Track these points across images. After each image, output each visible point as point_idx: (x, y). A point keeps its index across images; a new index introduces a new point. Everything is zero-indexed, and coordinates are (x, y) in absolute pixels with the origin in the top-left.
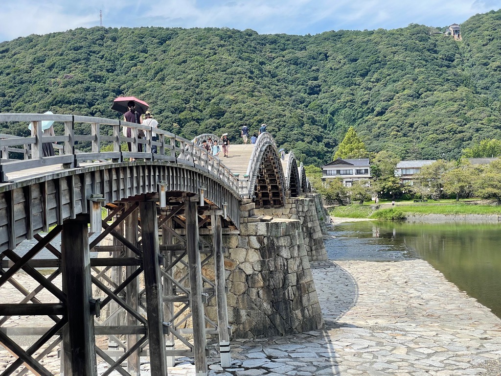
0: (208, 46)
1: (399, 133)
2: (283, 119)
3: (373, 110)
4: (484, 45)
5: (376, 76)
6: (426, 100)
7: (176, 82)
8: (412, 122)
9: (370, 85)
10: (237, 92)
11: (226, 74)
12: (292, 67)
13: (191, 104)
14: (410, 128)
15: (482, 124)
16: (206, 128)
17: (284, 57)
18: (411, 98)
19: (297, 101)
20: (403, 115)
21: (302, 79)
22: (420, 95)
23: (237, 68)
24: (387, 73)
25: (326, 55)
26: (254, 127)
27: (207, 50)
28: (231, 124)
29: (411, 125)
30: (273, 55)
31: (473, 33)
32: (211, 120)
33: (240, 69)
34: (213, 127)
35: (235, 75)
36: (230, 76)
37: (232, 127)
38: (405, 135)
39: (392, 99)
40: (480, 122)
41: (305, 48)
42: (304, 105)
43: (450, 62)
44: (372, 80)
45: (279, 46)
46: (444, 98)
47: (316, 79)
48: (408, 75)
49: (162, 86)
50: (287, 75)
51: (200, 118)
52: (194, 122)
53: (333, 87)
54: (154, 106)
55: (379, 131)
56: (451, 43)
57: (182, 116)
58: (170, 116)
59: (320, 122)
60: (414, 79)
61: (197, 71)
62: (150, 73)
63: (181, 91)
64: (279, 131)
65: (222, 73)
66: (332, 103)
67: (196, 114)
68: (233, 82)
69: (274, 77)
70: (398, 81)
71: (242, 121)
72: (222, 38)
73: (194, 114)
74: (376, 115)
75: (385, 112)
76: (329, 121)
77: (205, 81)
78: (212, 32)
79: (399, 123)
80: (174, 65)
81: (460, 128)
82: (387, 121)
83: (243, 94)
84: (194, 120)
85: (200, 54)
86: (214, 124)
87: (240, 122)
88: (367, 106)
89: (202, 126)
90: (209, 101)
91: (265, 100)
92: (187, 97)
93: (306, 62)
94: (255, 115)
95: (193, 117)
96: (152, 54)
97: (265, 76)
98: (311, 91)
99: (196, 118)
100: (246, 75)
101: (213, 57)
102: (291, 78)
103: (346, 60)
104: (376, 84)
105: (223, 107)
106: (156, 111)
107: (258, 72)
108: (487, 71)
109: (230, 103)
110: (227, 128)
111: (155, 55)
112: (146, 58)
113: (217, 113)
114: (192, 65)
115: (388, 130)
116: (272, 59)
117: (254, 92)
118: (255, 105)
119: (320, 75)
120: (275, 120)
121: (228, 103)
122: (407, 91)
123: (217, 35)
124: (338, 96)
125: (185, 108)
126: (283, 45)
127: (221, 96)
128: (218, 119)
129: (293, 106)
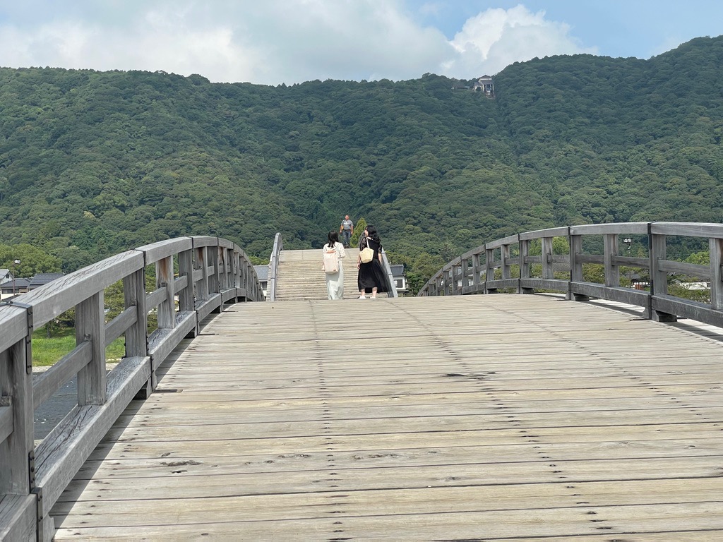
0: (135, 98)
1: (416, 227)
2: (250, 207)
3: (378, 194)
4: (526, 106)
5: (381, 146)
6: (452, 181)
7: (87, 150)
8: (434, 212)
9: (373, 158)
10: (181, 166)
11: (164, 139)
12: (261, 131)
13: (111, 184)
14: (432, 220)
15: (529, 215)
16: (136, 219)
17: (248, 116)
18: (432, 178)
19: (269, 180)
20: (421, 202)
21: (276, 149)
22: (443, 173)
23: (180, 130)
24: (396, 141)
25: (309, 114)
26: (207, 218)
27: (133, 103)
28: (174, 213)
29: (433, 216)
30: (233, 113)
31: (510, 89)
32: (142, 208)
33: (184, 132)
34: (147, 217)
35: (178, 141)
36: (171, 142)
37: (174, 217)
38: (424, 230)
39: (405, 179)
40: (526, 212)
41: (276, 105)
42: (280, 187)
43: (482, 129)
44: (376, 151)
45: (240, 101)
46: (477, 179)
47: (295, 148)
48: (426, 146)
49: (66, 155)
50: (253, 142)
51: (126, 204)
52: (117, 209)
53: (321, 161)
54: (54, 185)
55: (388, 223)
56: (482, 102)
57: (98, 199)
58: (80, 200)
59: (302, 211)
60: (434, 152)
61: (120, 134)
62: (47, 137)
63: (94, 164)
64: (246, 223)
65: (158, 137)
66: (319, 183)
67: (120, 198)
68: (174, 151)
69: (234, 146)
70: (412, 153)
71: (190, 210)
72: (156, 87)
73: (116, 198)
74: (384, 202)
75: (395, 198)
76: (317, 208)
77: (132, 149)
78: (140, 77)
79: (416, 213)
80: (82, 124)
81: (499, 221)
82: (398, 209)
83: (190, 169)
84: (117, 207)
85: (123, 109)
86: (147, 213)
87: (187, 211)
88: (370, 189)
89: (130, 216)
90: (138, 178)
91: (223, 178)
92: (105, 173)
93: (280, 125)
94: (209, 200)
95: (114, 202)
96: (48, 108)
97: (221, 143)
98: (289, 167)
99: (119, 205)
100: (194, 141)
101: (143, 114)
102: (260, 147)
103: (337, 123)
104: (380, 157)
105: (160, 188)
106: (56, 193)
107: (211, 138)
108: (531, 141)
109: (171, 183)
110: (168, 218)
111: (53, 110)
112: (39, 113)
113: (151, 197)
114: (112, 126)
115: (401, 223)
116: (231, 119)
117: (206, 166)
118: (209, 185)
119: (302, 144)
120: (238, 208)
121: (170, 183)
122: (424, 169)
123: (149, 82)
124: (328, 173)
125: (103, 189)
126: (246, 100)
127: (157, 171)
128: (154, 206)
129: (264, 187)
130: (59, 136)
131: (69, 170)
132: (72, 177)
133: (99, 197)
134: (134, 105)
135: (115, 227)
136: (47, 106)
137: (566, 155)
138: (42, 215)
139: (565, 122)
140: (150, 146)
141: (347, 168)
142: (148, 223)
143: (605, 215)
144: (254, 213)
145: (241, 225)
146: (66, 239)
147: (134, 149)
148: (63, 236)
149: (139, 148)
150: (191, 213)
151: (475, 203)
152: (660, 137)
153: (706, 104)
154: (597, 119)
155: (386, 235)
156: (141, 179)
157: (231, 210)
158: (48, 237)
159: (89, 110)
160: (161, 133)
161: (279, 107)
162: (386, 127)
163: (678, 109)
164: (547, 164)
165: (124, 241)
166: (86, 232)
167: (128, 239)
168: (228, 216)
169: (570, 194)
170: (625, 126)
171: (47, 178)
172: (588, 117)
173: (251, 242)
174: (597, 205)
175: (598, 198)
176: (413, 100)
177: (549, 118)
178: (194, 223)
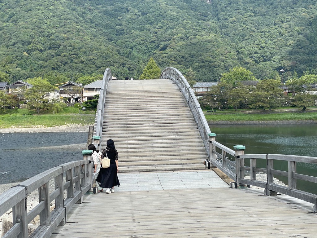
1: (175, 62)
2: (100, 51)
3: (158, 47)
4: (225, 7)
5: (159, 25)
6: (191, 41)
7: (25, 23)
8: (183, 55)
9: (156, 30)
10: (68, 32)
11: (60, 19)
12: (105, 16)
13: (36, 40)
14: (182, 59)
15: (226, 57)
16: (47, 56)
17: (99, 9)
18: (183, 40)
19: (108, 39)
20: (178, 50)
21: (112, 25)
22: (188, 38)
23: (67, 15)
24: (167, 22)
25: (127, 9)
26: (80, 56)
27: (46, 2)
28: (65, 53)
29: (183, 57)
30: (92, 8)
32: (50, 51)
33: (69, 16)
34: (52, 55)
35: (66, 20)
36: (63, 21)
37: (65, 56)
38: (179, 63)
39: (170, 40)
40: (225, 56)
41: (112, 4)
42: (114, 42)
43: (205, 17)
44: (157, 27)
45: (95, 2)
46: (203, 40)
47: (121, 25)
48: (180, 25)
49: (15, 26)
50: (101, 22)
51: (43, 49)
52: (39, 51)
53: (132, 31)
54: (9, 40)
55: (162, 60)
56: (206, 5)
57: (30, 47)
58: (21, 47)
59: (124, 54)
60: (184, 28)
61: (40, 16)
62: (6, 17)
63: (28, 30)
64: (98, 59)
65: (57, 18)
66: (132, 41)
67: (40, 46)
68: (65, 25)
69: (92, 23)
70: (174, 28)
71: (72, 52)
73: (38, 46)
74: (161, 50)
75: (166, 48)
76: (130, 53)
77: (45, 23)
79: (175, 56)
80: (23, 12)
81: (212, 60)
82: (167, 54)
83: (72, 33)
84: (38, 50)
85: (42, 5)
86: (52, 54)
87: (71, 53)
88: (154, 44)
89: (44, 55)
90: (48, 37)
91: (87, 38)
92: (33, 34)
93: (114, 14)
94: (81, 48)
95: (37, 48)
96: (7, 4)
97: (87, 22)
98: (118, 33)
99: (39, 49)
100: (74, 20)
101: (50, 7)
102: (104, 24)
103: (140, 13)
104: (159, 30)
105: (58, 42)
106: (10, 43)
107: (82, 19)
108: (227, 23)
109: (64, 39)
110: (62, 56)
111: (9, 5)
112: (3, 6)
113: (54, 46)
114: (36, 12)
115: (168, 60)
116: (91, 10)
117: (80, 32)
118: (81, 41)
119: (124, 23)
120: (94, 52)
121: (62, 39)
122: (179, 35)
124: (135, 37)
125: (32, 42)
127: (57, 34)
128: (55, 50)
129: (106, 42)
130: (12, 17)
131: (17, 33)
132: (18, 36)
133: (30, 46)
135: (38, 60)
136: (7, 3)
137: (243, 30)
138: (4, 53)
139: (243, 15)
140: (54, 22)
141: (144, 35)
142: (53, 58)
143: (260, 58)
144: (101, 54)
145: (96, 60)
146: (15, 65)
147: (46, 24)
148: (14, 63)
149: (48, 23)
150: (73, 54)
151: (202, 51)
152: (285, 22)
153: (306, 8)
154: (257, 14)
155: (162, 65)
156: (49, 37)
157: (91, 53)
158: (7, 64)
159: (26, 5)
160: (59, 16)
161: (113, 5)
162: (162, 16)
163: (293, 10)
164: (234, 34)
165: (42, 66)
166: (24, 62)
167: (44, 65)
168: (90, 56)
169: (244, 48)
170: (269, 17)
171: (6, 36)
172: (253, 13)
173: (100, 68)
174: (256, 53)
175: (257, 50)
176: (174, 4)
177: (235, 13)
178: (74, 59)
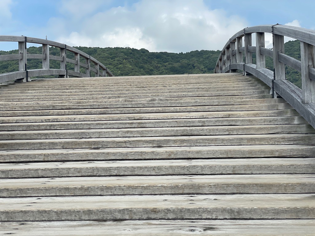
0: (116, 59)
72: (125, 54)
78: (119, 50)
123: (122, 52)
126: (165, 59)
134: (116, 62)
